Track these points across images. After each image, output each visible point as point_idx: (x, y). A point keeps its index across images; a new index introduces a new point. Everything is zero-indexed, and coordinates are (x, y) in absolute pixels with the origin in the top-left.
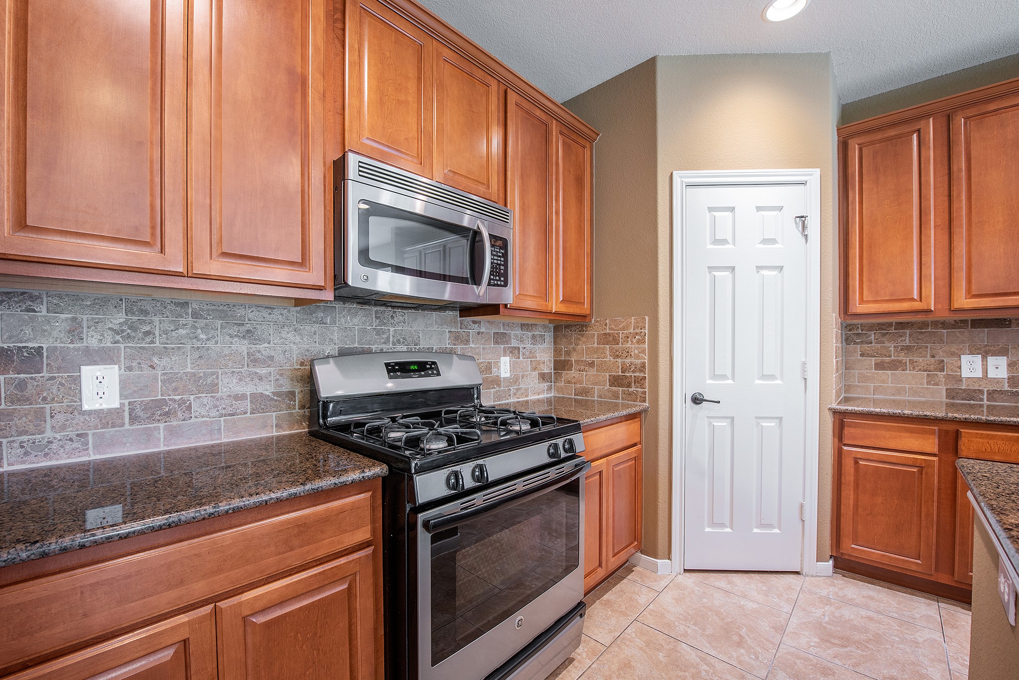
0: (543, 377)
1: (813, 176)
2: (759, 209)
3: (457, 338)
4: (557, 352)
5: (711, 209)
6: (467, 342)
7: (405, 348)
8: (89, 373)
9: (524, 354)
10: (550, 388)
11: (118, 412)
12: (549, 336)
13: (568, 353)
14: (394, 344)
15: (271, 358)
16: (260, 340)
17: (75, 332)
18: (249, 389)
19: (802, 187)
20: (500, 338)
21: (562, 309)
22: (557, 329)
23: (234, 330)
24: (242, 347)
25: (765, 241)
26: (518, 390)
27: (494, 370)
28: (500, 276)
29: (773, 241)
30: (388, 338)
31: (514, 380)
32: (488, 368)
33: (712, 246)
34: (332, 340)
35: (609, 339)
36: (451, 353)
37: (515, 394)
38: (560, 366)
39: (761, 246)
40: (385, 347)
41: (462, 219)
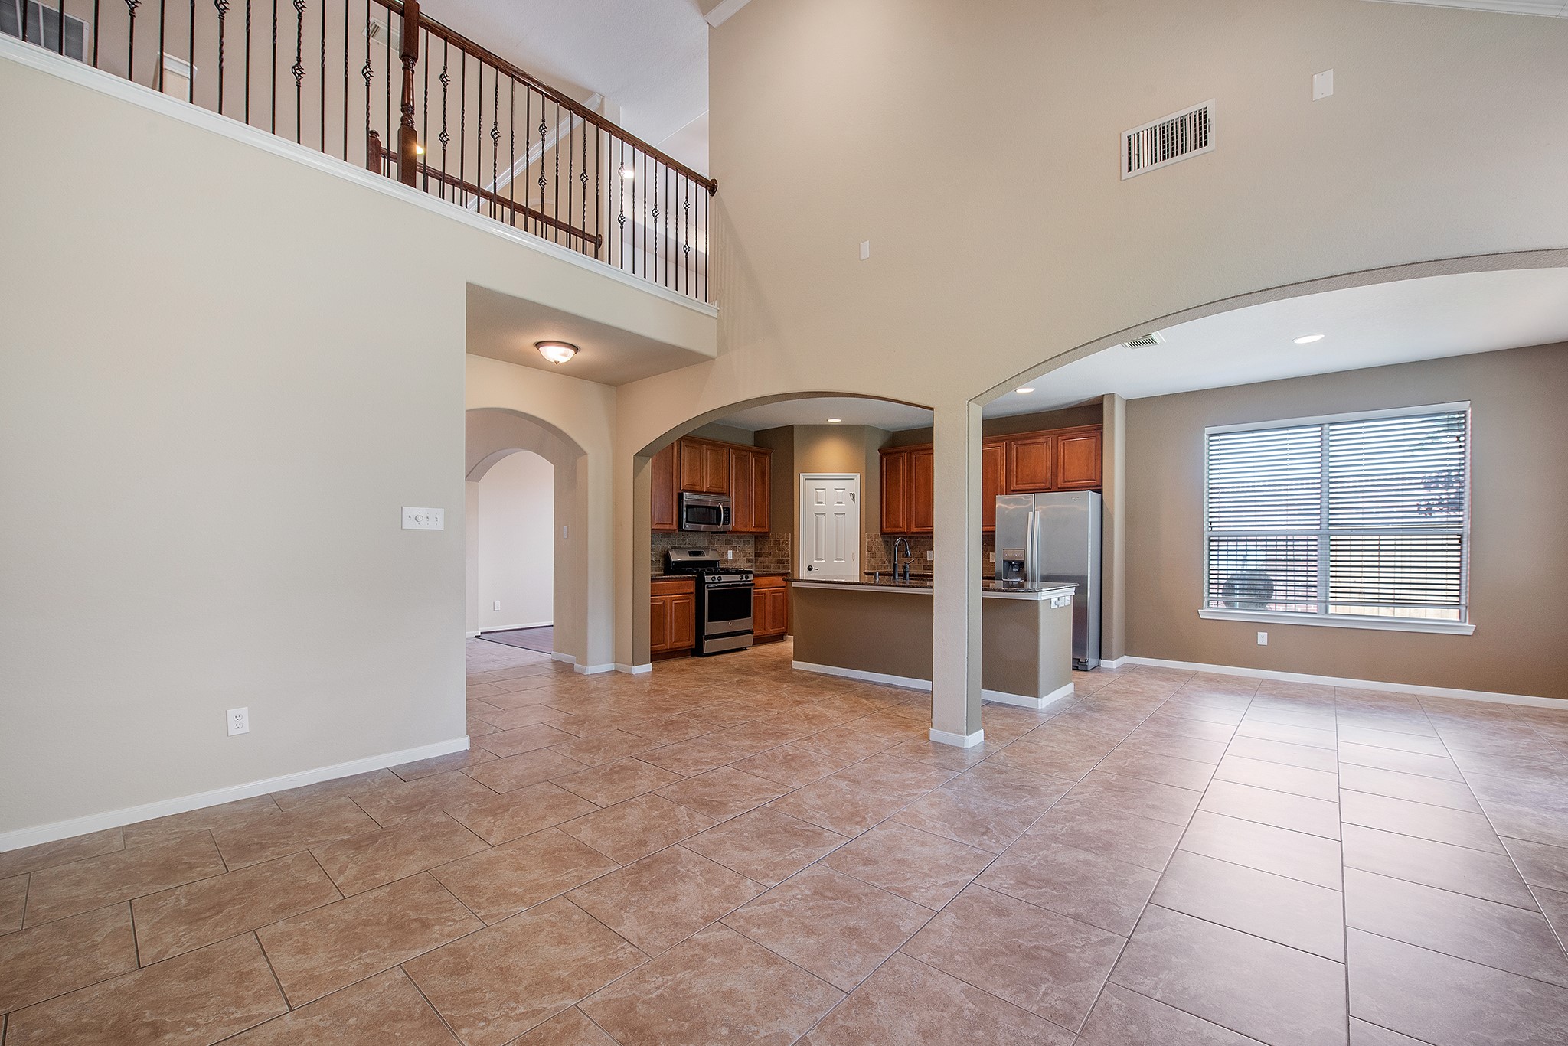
0: (749, 560)
3: (710, 542)
4: (756, 549)
5: (816, 489)
6: (714, 544)
10: (752, 566)
12: (752, 541)
13: (761, 549)
20: (728, 542)
21: (754, 530)
22: (756, 537)
28: (727, 520)
31: (734, 561)
32: (723, 555)
35: (777, 543)
36: (708, 548)
38: (758, 555)
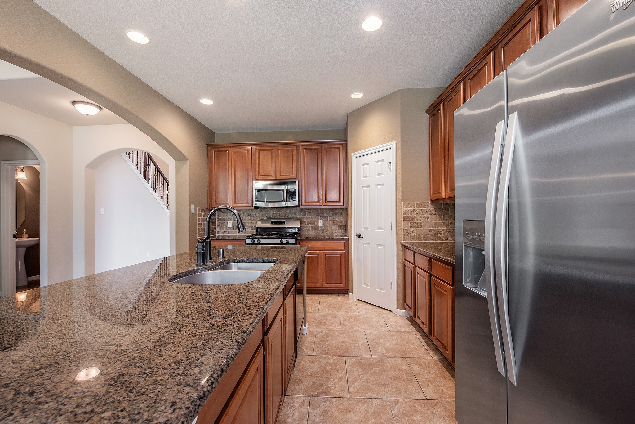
1: (393, 145)
2: (377, 162)
7: (284, 217)
8: (229, 221)
9: (330, 219)
11: (232, 228)
14: (281, 216)
15: (254, 220)
16: (252, 216)
17: (227, 216)
18: (250, 226)
19: (390, 150)
23: (248, 215)
24: (249, 218)
25: (379, 174)
26: (327, 231)
27: (316, 224)
29: (381, 174)
30: (279, 215)
33: (364, 179)
34: (266, 216)
37: (326, 232)
39: (378, 176)
40: (278, 217)
41: (282, 187)
